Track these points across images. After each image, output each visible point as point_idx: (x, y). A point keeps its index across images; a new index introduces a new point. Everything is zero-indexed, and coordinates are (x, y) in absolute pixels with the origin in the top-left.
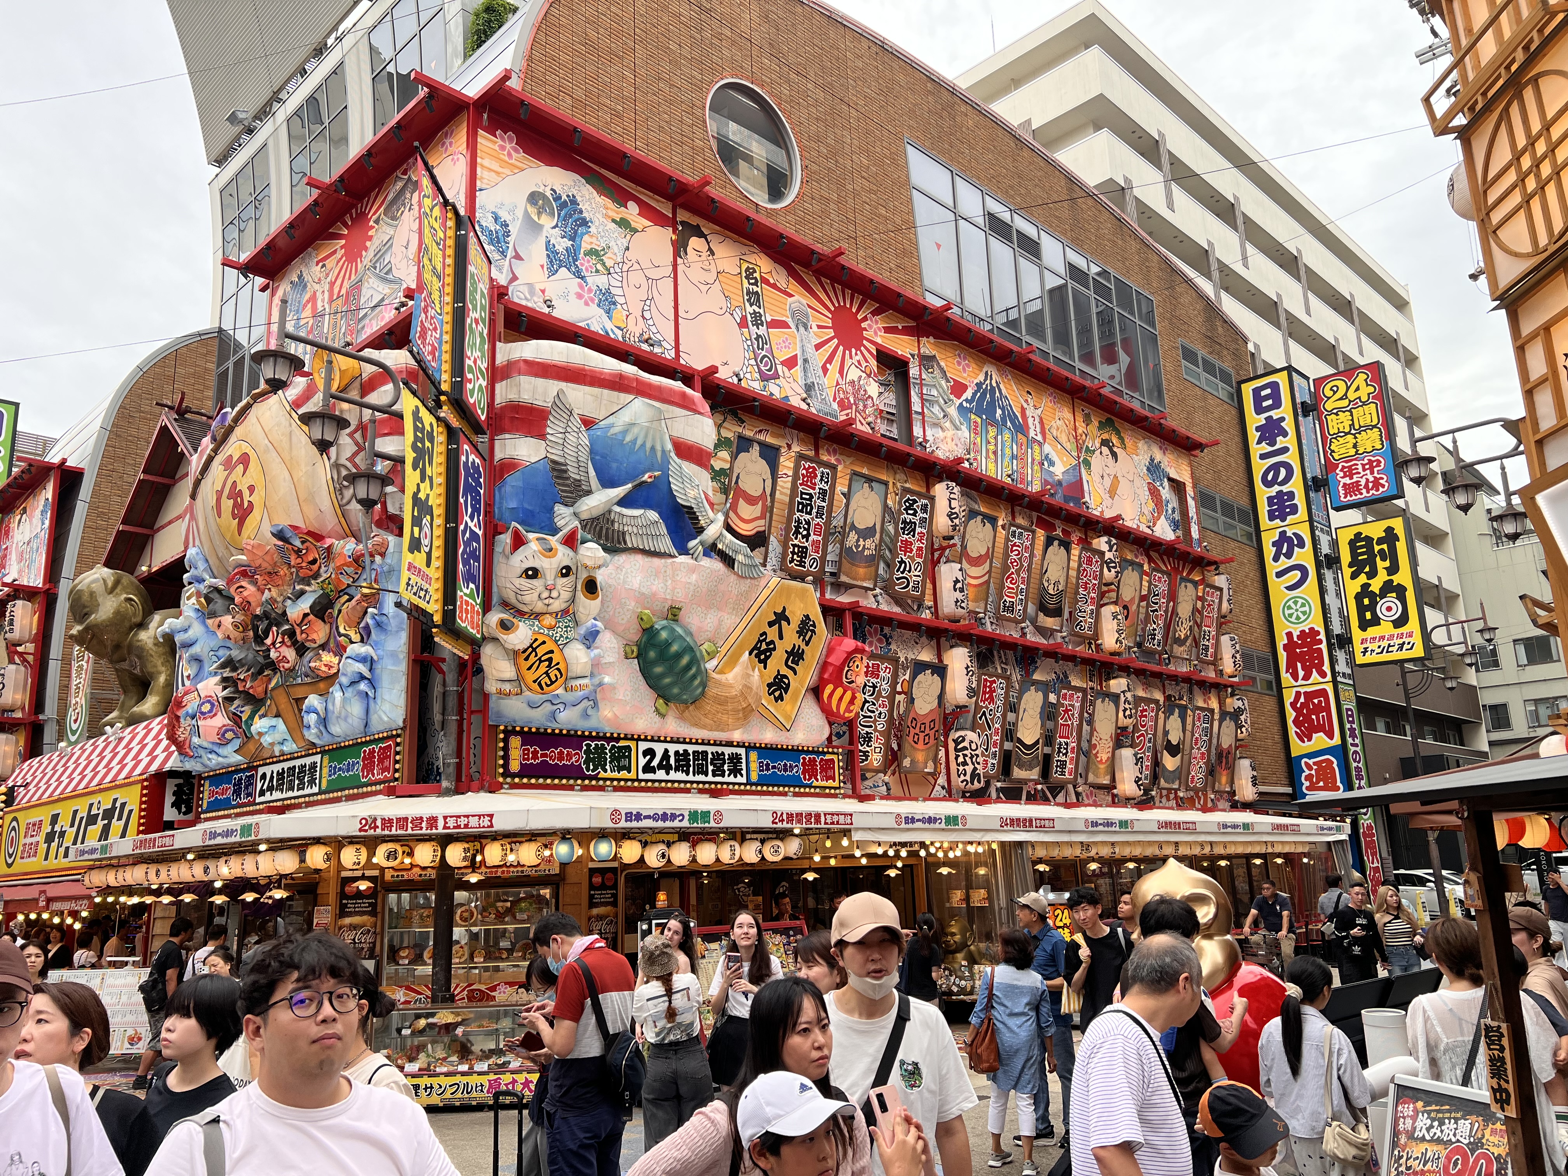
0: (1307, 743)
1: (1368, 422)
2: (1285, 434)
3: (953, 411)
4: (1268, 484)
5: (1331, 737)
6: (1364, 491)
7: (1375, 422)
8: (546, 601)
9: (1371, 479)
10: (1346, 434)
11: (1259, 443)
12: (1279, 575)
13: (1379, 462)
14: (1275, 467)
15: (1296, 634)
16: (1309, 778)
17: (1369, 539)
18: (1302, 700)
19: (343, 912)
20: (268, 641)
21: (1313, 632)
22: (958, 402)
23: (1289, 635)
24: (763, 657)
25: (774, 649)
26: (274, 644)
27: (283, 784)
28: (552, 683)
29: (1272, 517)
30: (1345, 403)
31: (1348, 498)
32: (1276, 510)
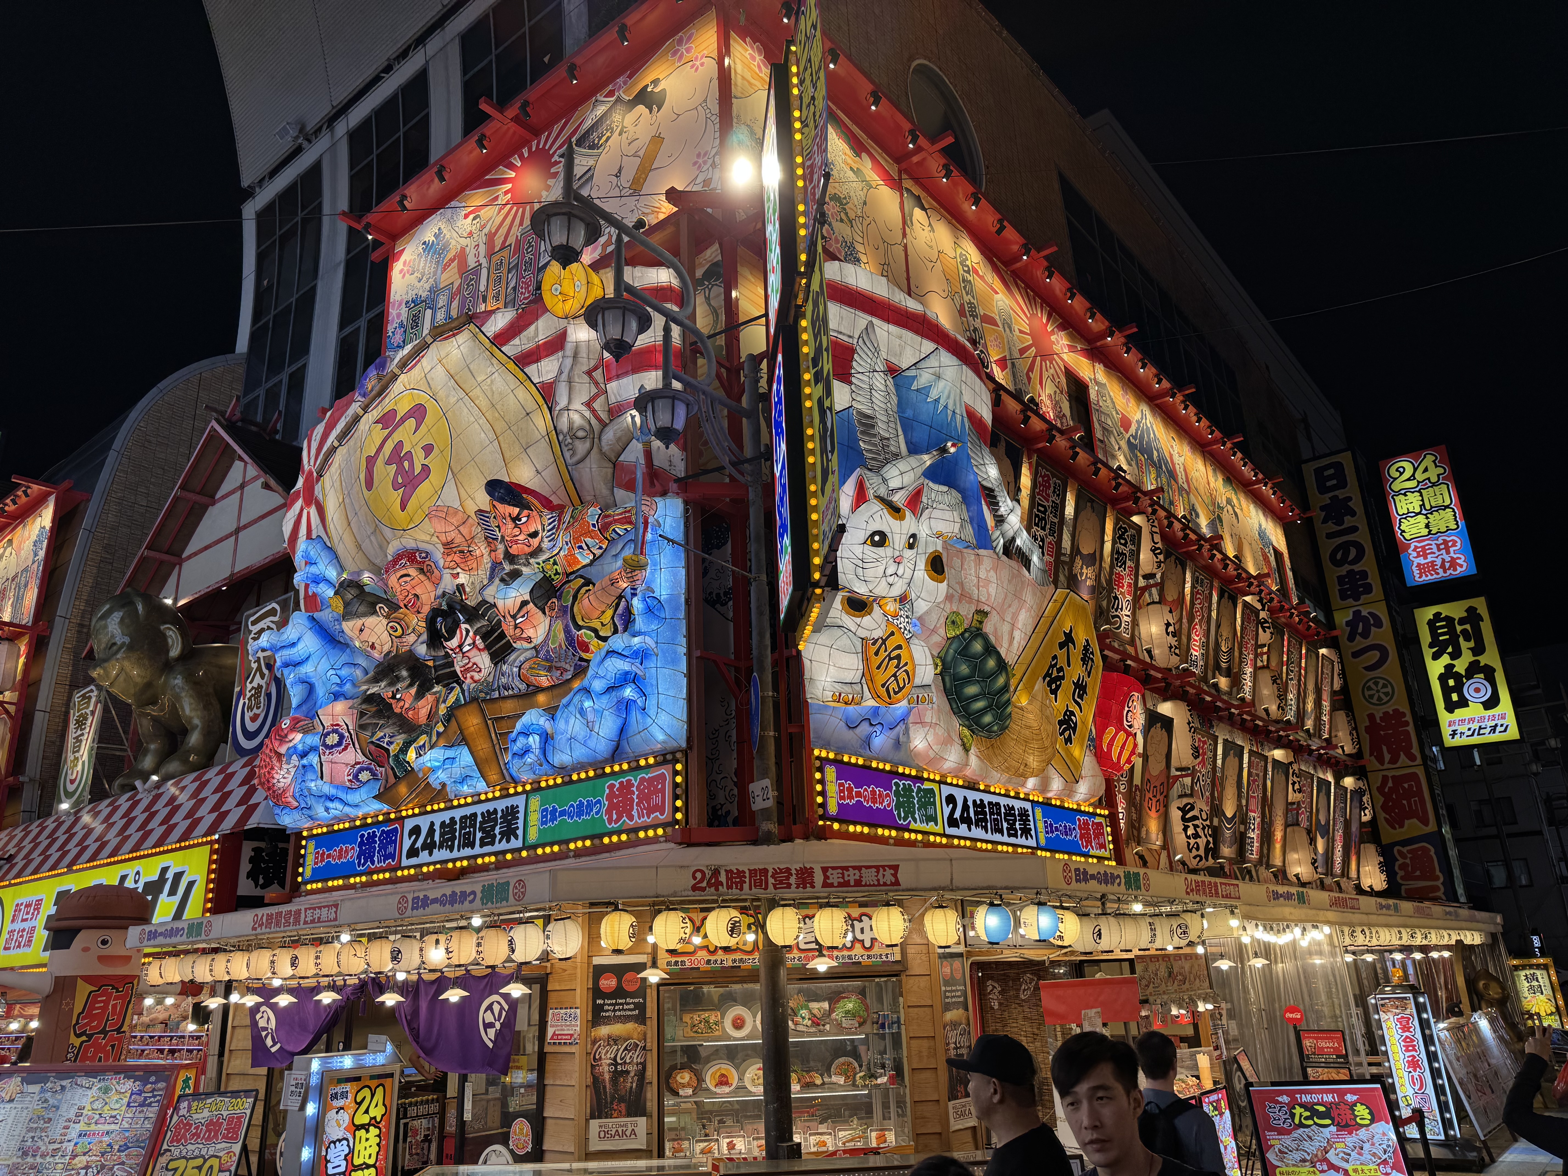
0: (1399, 830)
1: (1440, 502)
2: (1353, 514)
3: (1123, 444)
4: (1338, 564)
5: (1426, 823)
6: (1441, 571)
7: (1447, 502)
8: (891, 580)
9: (1448, 559)
10: (1417, 514)
11: (1325, 521)
12: (1356, 655)
13: (1455, 542)
14: (1345, 547)
15: (1378, 716)
16: (1403, 867)
17: (1449, 620)
18: (1390, 784)
19: (597, 1017)
20: (454, 643)
21: (1398, 714)
22: (1127, 436)
23: (1371, 717)
24: (1054, 686)
25: (1063, 678)
26: (460, 646)
27: (453, 839)
28: (901, 689)
29: (1343, 597)
30: (1412, 484)
31: (1424, 578)
32: (1348, 590)
